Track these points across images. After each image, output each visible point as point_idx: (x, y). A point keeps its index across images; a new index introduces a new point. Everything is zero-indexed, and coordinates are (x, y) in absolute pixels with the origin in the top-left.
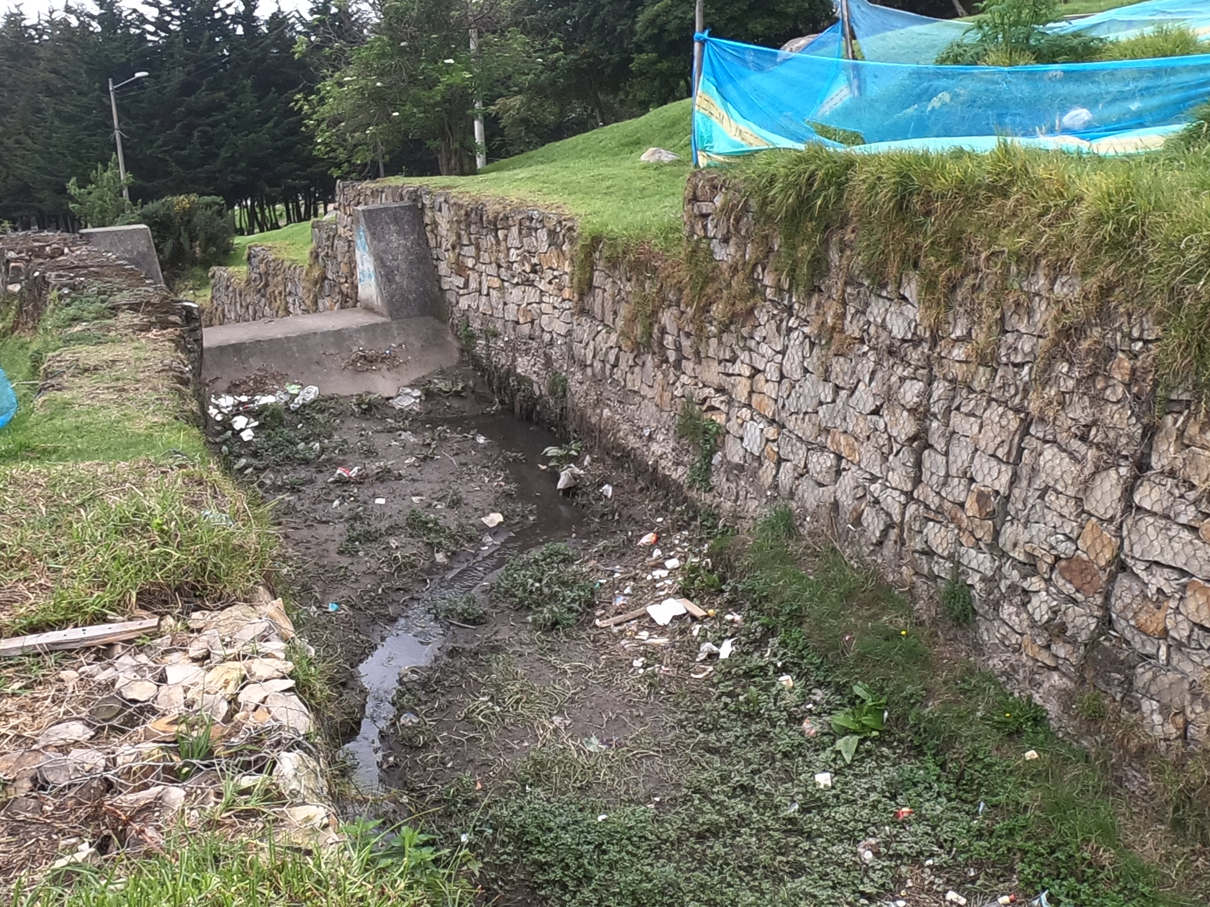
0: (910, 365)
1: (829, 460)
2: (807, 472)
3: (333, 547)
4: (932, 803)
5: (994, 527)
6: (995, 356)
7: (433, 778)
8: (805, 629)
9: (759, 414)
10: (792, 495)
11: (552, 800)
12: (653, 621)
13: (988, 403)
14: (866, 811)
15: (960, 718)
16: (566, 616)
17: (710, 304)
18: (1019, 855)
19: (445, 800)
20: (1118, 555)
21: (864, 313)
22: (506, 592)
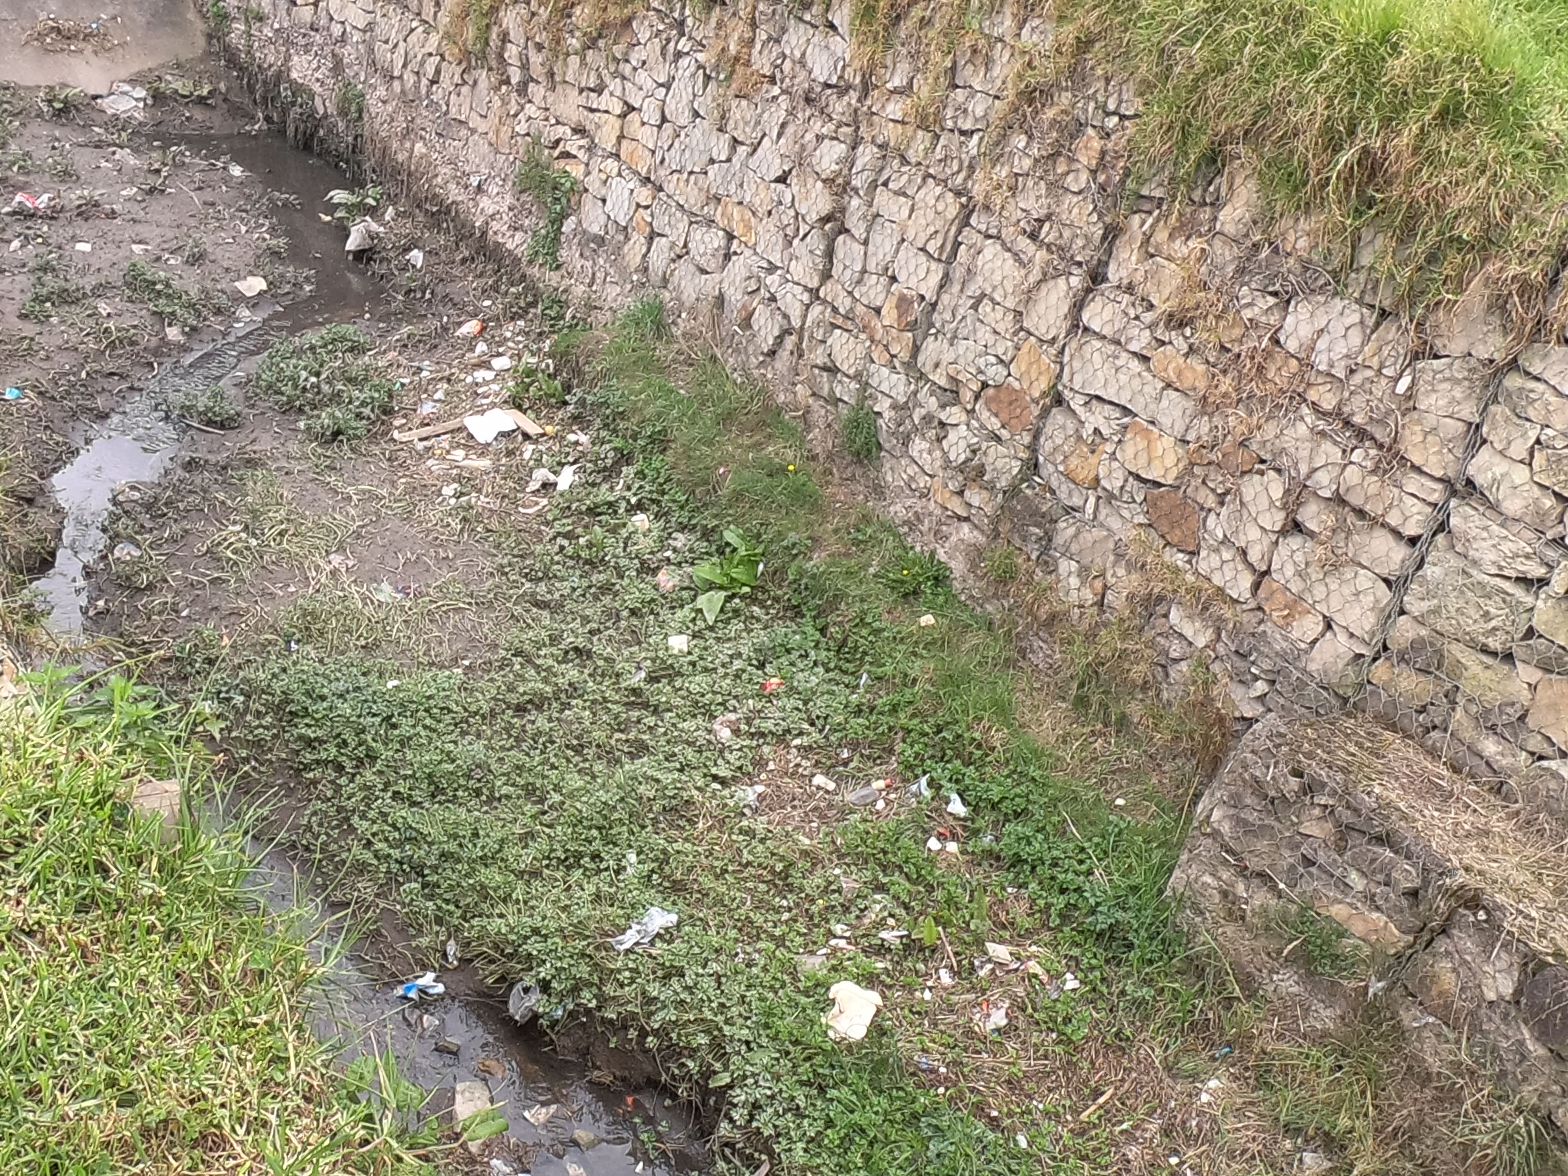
0: (831, 119)
1: (717, 239)
2: (687, 253)
3: (12, 309)
4: (806, 674)
5: (914, 341)
6: (939, 119)
7: (162, 630)
8: (670, 457)
9: (630, 168)
10: (665, 282)
11: (326, 660)
12: (471, 436)
13: (924, 179)
14: (728, 681)
15: (849, 573)
16: (354, 424)
17: (573, 5)
18: (900, 734)
19: (177, 659)
20: (1055, 385)
21: (778, 41)
22: (270, 386)
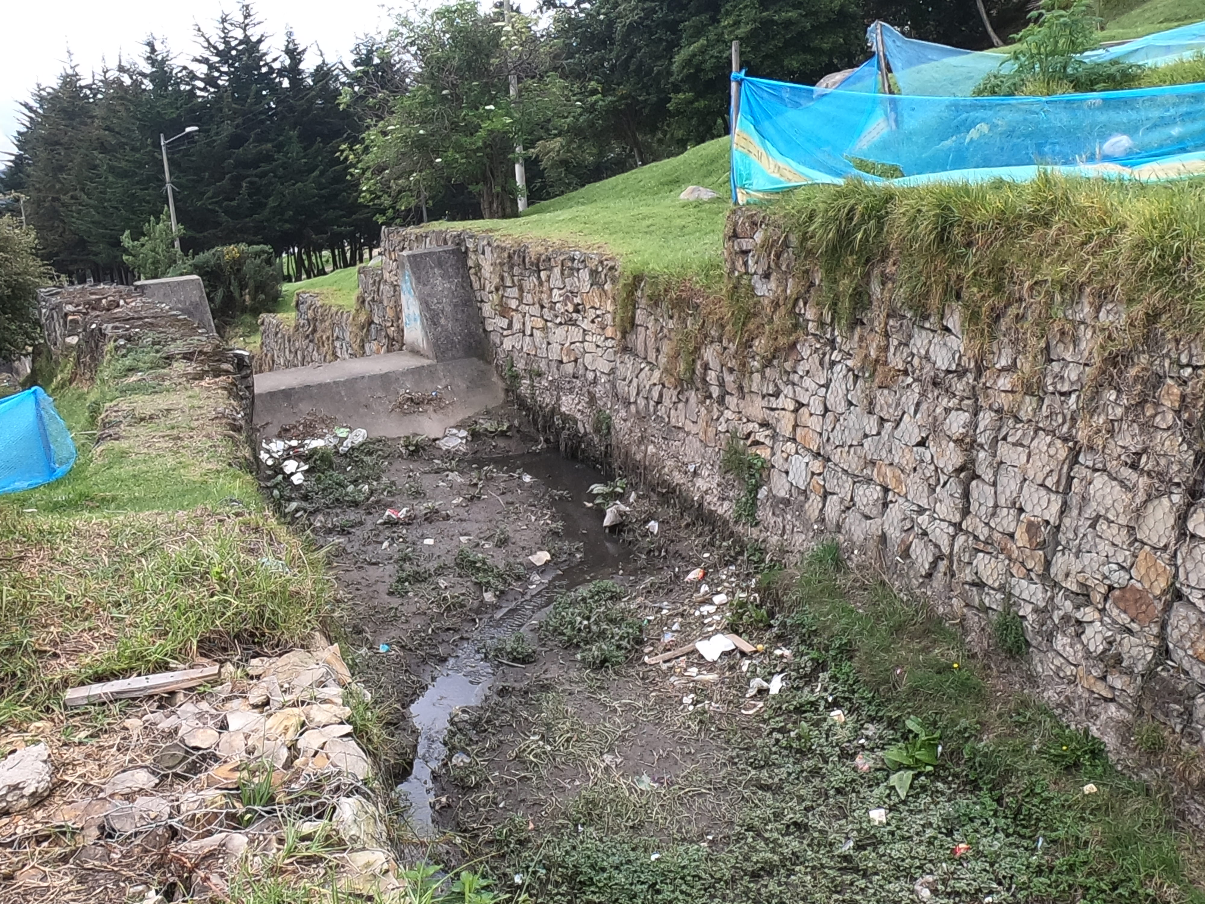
0: (955, 396)
1: (876, 492)
2: (854, 505)
3: (383, 588)
4: (989, 839)
5: (1045, 557)
6: (1041, 385)
7: (486, 819)
8: (856, 663)
9: (804, 447)
10: (839, 528)
11: (605, 839)
12: (702, 657)
13: (1036, 432)
14: (923, 847)
15: (1016, 751)
16: (615, 653)
17: (753, 339)
18: (1080, 891)
19: (497, 841)
20: (1173, 584)
21: (907, 345)
22: (555, 630)
